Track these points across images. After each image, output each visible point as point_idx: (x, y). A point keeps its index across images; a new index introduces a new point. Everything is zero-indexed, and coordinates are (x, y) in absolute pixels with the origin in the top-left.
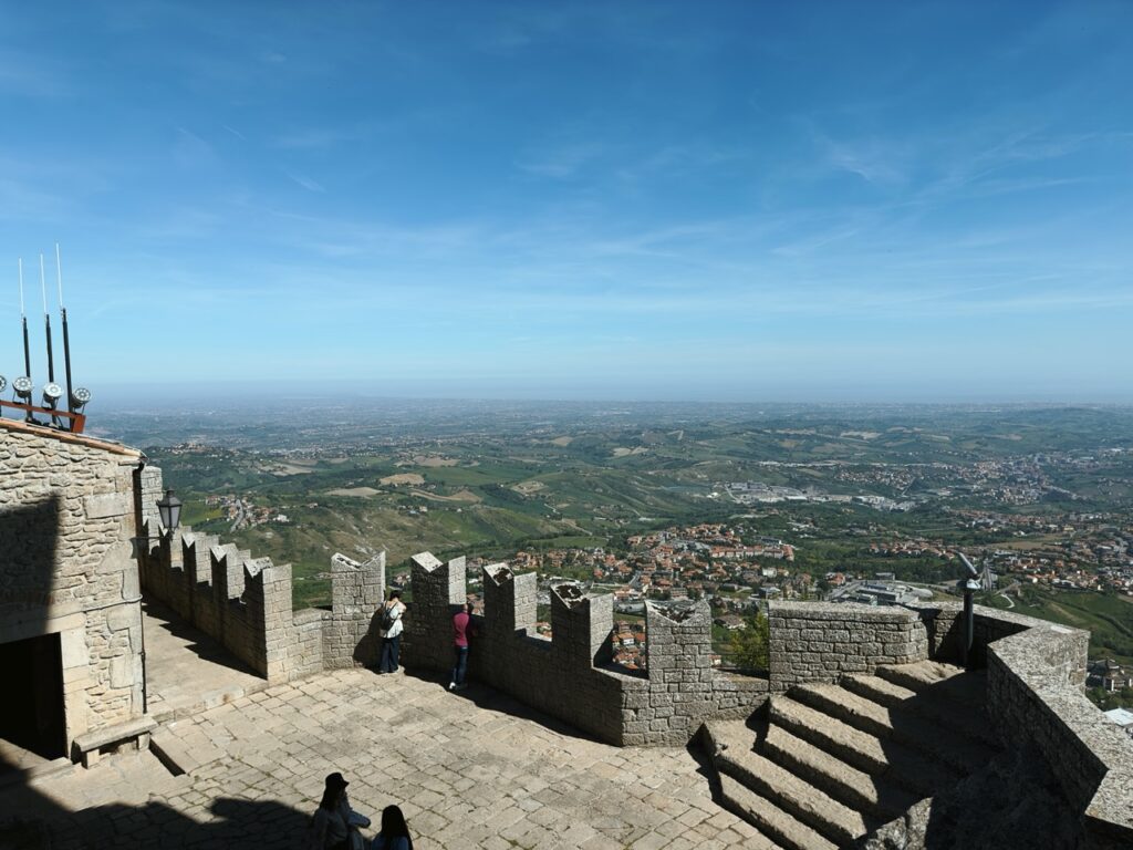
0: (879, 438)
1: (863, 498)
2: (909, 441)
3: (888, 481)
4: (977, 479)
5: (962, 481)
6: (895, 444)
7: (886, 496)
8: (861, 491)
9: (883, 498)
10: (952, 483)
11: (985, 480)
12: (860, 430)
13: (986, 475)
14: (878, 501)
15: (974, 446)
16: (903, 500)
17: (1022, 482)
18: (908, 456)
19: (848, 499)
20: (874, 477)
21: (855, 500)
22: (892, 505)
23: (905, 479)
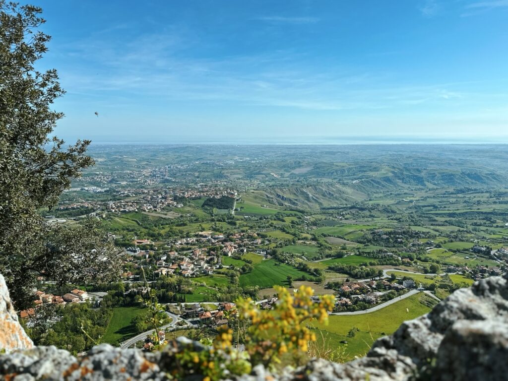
0: (105, 161)
1: (86, 188)
2: (119, 161)
3: (100, 179)
4: (140, 176)
5: (133, 178)
6: (112, 163)
7: (97, 186)
8: (86, 185)
9: (96, 187)
10: (129, 179)
11: (143, 177)
12: (98, 157)
13: (144, 175)
14: (92, 188)
15: (146, 163)
16: (104, 188)
17: (158, 177)
18: (114, 168)
19: (79, 189)
20: (93, 178)
21: (82, 189)
22: (99, 190)
23: (108, 179)
